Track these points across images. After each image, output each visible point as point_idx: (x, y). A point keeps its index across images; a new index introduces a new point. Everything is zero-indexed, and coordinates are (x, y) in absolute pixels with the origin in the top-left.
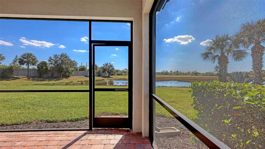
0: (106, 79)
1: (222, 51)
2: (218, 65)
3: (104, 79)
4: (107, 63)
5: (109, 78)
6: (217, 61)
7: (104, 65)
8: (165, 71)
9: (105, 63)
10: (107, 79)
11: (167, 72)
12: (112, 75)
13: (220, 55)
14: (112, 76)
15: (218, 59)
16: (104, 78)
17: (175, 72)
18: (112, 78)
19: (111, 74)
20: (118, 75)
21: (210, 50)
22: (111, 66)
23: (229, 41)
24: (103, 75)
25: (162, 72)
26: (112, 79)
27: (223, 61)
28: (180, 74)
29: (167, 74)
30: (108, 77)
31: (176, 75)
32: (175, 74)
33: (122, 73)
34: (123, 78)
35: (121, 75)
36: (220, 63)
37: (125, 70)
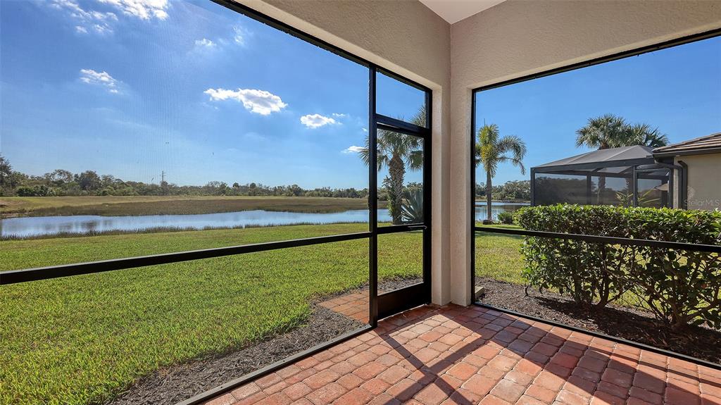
2: (389, 177)
8: (217, 183)
11: (223, 186)
15: (390, 165)
18: (2, 206)
20: (21, 193)
25: (207, 187)
29: (224, 192)
31: (250, 195)
32: (247, 193)
33: (41, 188)
34: (62, 206)
35: (43, 193)
36: (391, 171)
37: (57, 177)
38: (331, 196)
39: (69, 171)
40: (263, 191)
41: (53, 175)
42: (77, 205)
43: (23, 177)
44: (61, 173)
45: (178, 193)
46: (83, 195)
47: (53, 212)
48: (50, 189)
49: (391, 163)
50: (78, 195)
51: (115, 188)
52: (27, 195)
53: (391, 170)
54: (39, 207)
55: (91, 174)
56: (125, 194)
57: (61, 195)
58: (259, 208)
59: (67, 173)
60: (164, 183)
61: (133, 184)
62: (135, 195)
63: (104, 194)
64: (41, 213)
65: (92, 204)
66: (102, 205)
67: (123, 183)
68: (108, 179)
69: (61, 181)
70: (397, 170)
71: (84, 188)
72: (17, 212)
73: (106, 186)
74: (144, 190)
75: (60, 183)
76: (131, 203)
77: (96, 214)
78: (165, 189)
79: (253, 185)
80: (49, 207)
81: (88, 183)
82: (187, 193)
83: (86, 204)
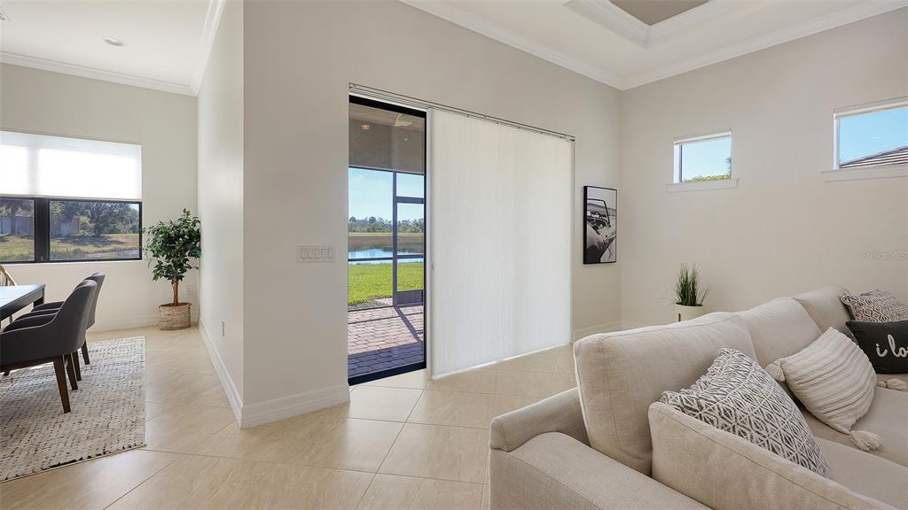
5: (106, 243)
10: (96, 249)
16: (79, 243)
17: (365, 221)
18: (121, 243)
19: (111, 227)
26: (121, 246)
28: (380, 229)
30: (97, 239)
31: (369, 231)
32: (365, 229)
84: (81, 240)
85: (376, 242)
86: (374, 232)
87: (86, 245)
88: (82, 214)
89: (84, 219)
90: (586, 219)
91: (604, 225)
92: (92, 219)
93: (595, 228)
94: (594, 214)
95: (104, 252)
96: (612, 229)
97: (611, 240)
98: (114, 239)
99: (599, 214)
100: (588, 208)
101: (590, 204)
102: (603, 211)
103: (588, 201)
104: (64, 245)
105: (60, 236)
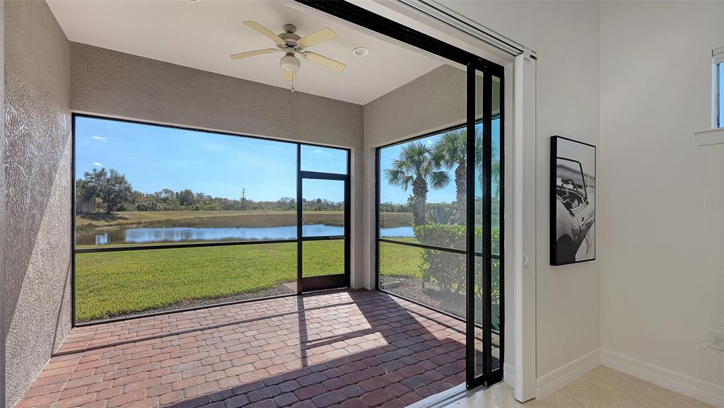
0: (102, 222)
1: (418, 169)
2: (413, 196)
3: (95, 223)
4: (103, 170)
5: (114, 218)
6: (410, 187)
7: (87, 174)
8: (287, 198)
9: (95, 170)
10: (107, 223)
11: (293, 201)
12: (122, 209)
13: (415, 177)
14: (121, 214)
15: (413, 185)
16: (93, 219)
17: (313, 202)
18: (126, 219)
19: (119, 205)
20: (139, 208)
21: (400, 166)
22: (120, 180)
23: (426, 154)
24: (85, 210)
25: (279, 202)
26: (125, 221)
27: (420, 188)
28: (325, 208)
29: (293, 207)
30: (108, 216)
31: (316, 210)
32: (313, 208)
33: (153, 203)
34: (166, 218)
35: (153, 208)
36: (415, 191)
37: (163, 195)
38: (393, 211)
39: (172, 190)
40: (328, 205)
41: (161, 193)
42: (175, 219)
43: (140, 195)
44: (166, 191)
45: (254, 209)
46: (182, 209)
47: (159, 224)
48: (159, 205)
49: (415, 183)
50: (178, 210)
51: (206, 204)
52: (142, 210)
53: (414, 189)
54: (151, 220)
55: (188, 193)
56: (212, 209)
57: (166, 209)
58: (320, 223)
59: (171, 191)
60: (243, 199)
61: (219, 200)
62: (220, 210)
63: (197, 209)
64: (151, 225)
65: (188, 217)
66: (194, 219)
67: (212, 199)
68: (200, 196)
69: (167, 198)
70: (420, 190)
71: (182, 204)
72: (135, 223)
73: (198, 201)
74: (227, 205)
75: (165, 200)
76: (216, 217)
77: (190, 226)
78: (244, 205)
79: (319, 201)
80: (157, 219)
81: (185, 199)
82: (262, 208)
83: (183, 217)
84: (96, 217)
85: (320, 219)
86: (320, 210)
87: (99, 220)
88: (97, 196)
89: (99, 200)
90: (554, 191)
91: (580, 201)
92: (105, 200)
93: (568, 206)
94: (567, 183)
95: (111, 225)
96: (590, 207)
97: (589, 226)
98: (121, 216)
99: (573, 184)
100: (559, 172)
101: (562, 166)
102: (577, 179)
103: (559, 162)
104: (82, 220)
105: (81, 213)
